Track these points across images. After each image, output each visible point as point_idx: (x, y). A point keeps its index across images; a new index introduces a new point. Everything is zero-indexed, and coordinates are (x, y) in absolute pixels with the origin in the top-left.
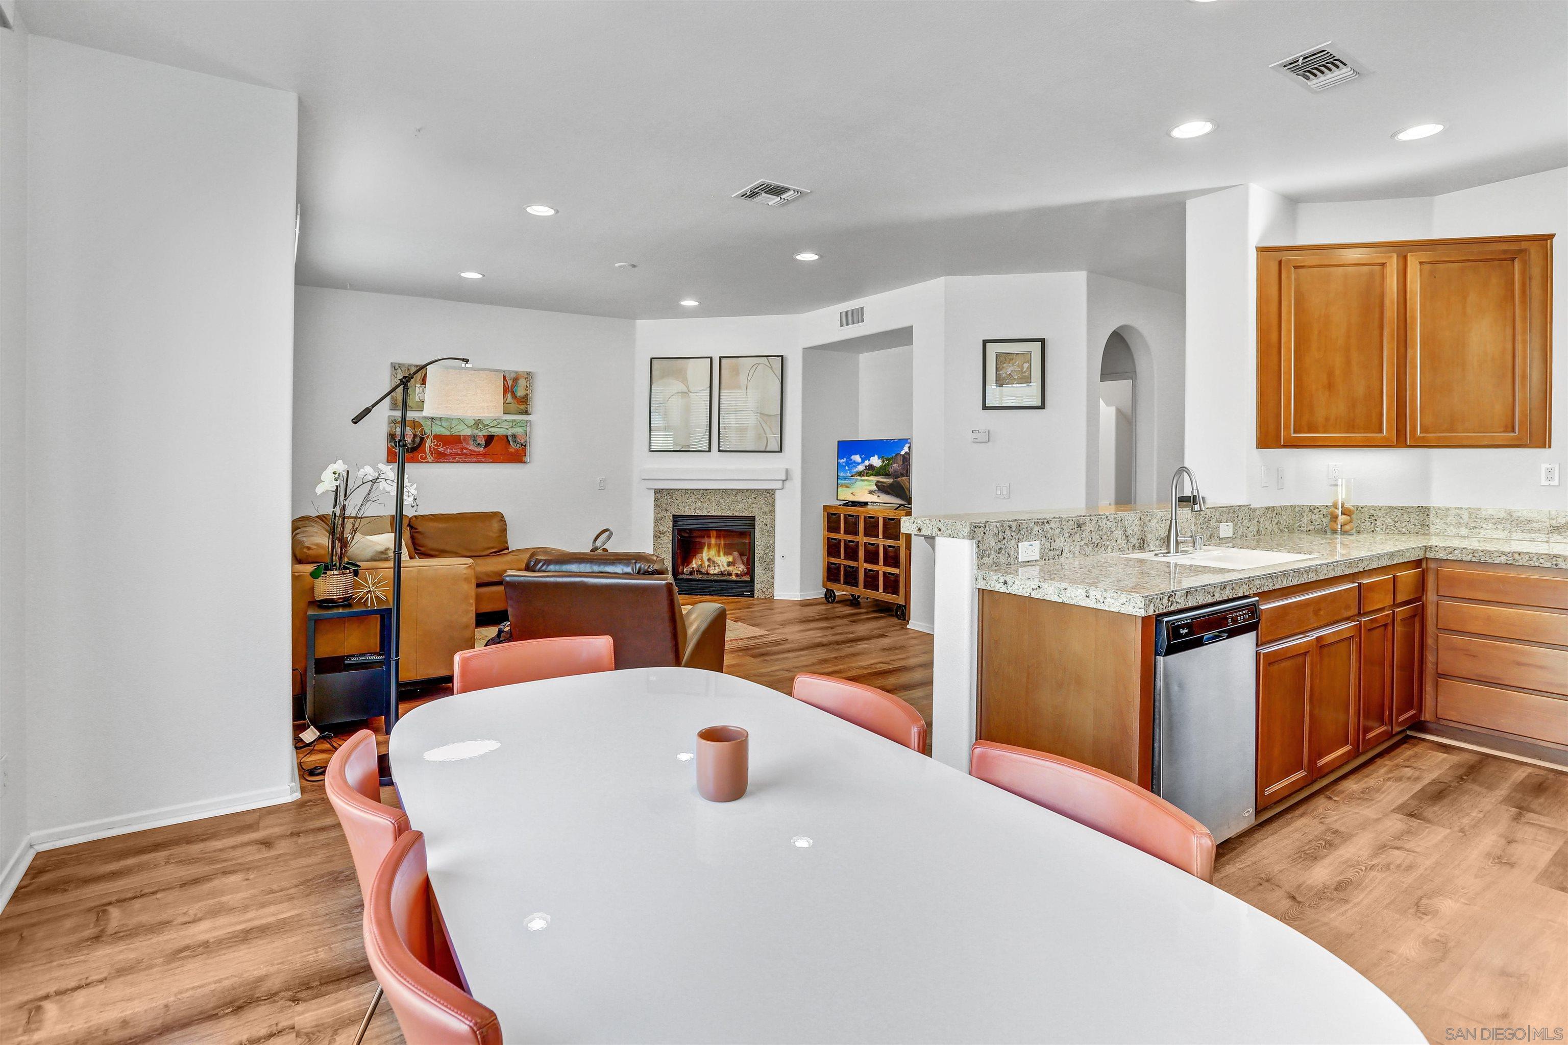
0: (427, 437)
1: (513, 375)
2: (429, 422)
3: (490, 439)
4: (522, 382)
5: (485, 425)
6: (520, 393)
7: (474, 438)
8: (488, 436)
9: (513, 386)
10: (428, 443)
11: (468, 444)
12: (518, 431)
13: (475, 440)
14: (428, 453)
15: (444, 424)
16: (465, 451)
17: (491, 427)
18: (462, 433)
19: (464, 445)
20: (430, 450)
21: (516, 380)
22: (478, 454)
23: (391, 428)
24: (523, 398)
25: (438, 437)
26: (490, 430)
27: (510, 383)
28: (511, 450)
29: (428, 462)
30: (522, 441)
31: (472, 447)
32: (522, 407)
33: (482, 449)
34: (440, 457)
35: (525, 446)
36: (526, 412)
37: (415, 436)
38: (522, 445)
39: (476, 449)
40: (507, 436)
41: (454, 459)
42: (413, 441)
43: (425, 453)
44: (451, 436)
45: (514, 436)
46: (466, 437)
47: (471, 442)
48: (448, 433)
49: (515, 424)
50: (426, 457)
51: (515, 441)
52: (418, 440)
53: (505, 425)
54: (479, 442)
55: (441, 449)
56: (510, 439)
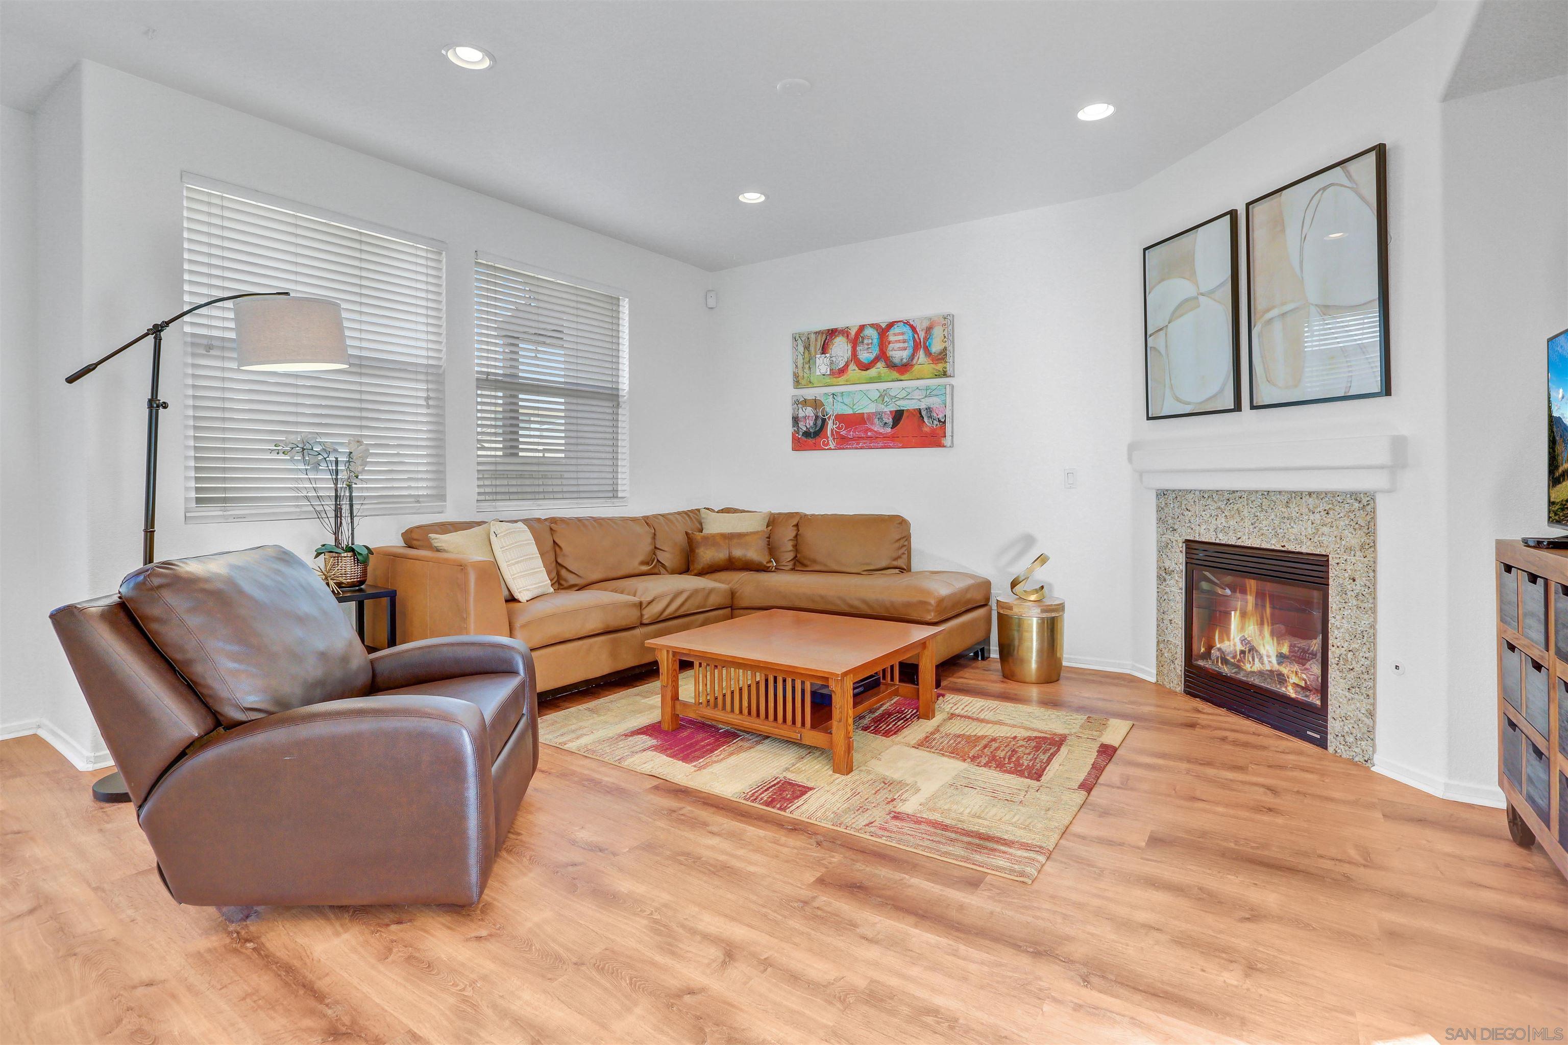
0: (829, 418)
1: (926, 324)
2: (831, 400)
3: (898, 416)
4: (938, 332)
5: (892, 398)
6: (936, 348)
7: (879, 415)
8: (897, 411)
9: (926, 339)
10: (830, 426)
11: (872, 424)
12: (933, 402)
13: (880, 419)
14: (831, 439)
15: (846, 401)
16: (869, 434)
17: (900, 399)
18: (866, 411)
19: (869, 425)
20: (832, 434)
21: (929, 330)
22: (885, 437)
23: (794, 409)
24: (940, 353)
25: (840, 418)
26: (898, 403)
27: (922, 335)
28: (926, 429)
29: (830, 449)
30: (941, 416)
31: (877, 427)
32: (940, 367)
33: (889, 430)
34: (843, 442)
35: (945, 422)
36: (945, 374)
37: (817, 417)
38: (940, 421)
39: (882, 430)
40: (920, 411)
41: (858, 444)
42: (815, 424)
43: (827, 438)
44: (854, 414)
45: (929, 410)
46: (871, 416)
47: (876, 421)
48: (850, 412)
49: (929, 392)
50: (828, 444)
51: (930, 417)
52: (819, 422)
53: (917, 395)
54: (885, 420)
55: (843, 433)
56: (924, 413)
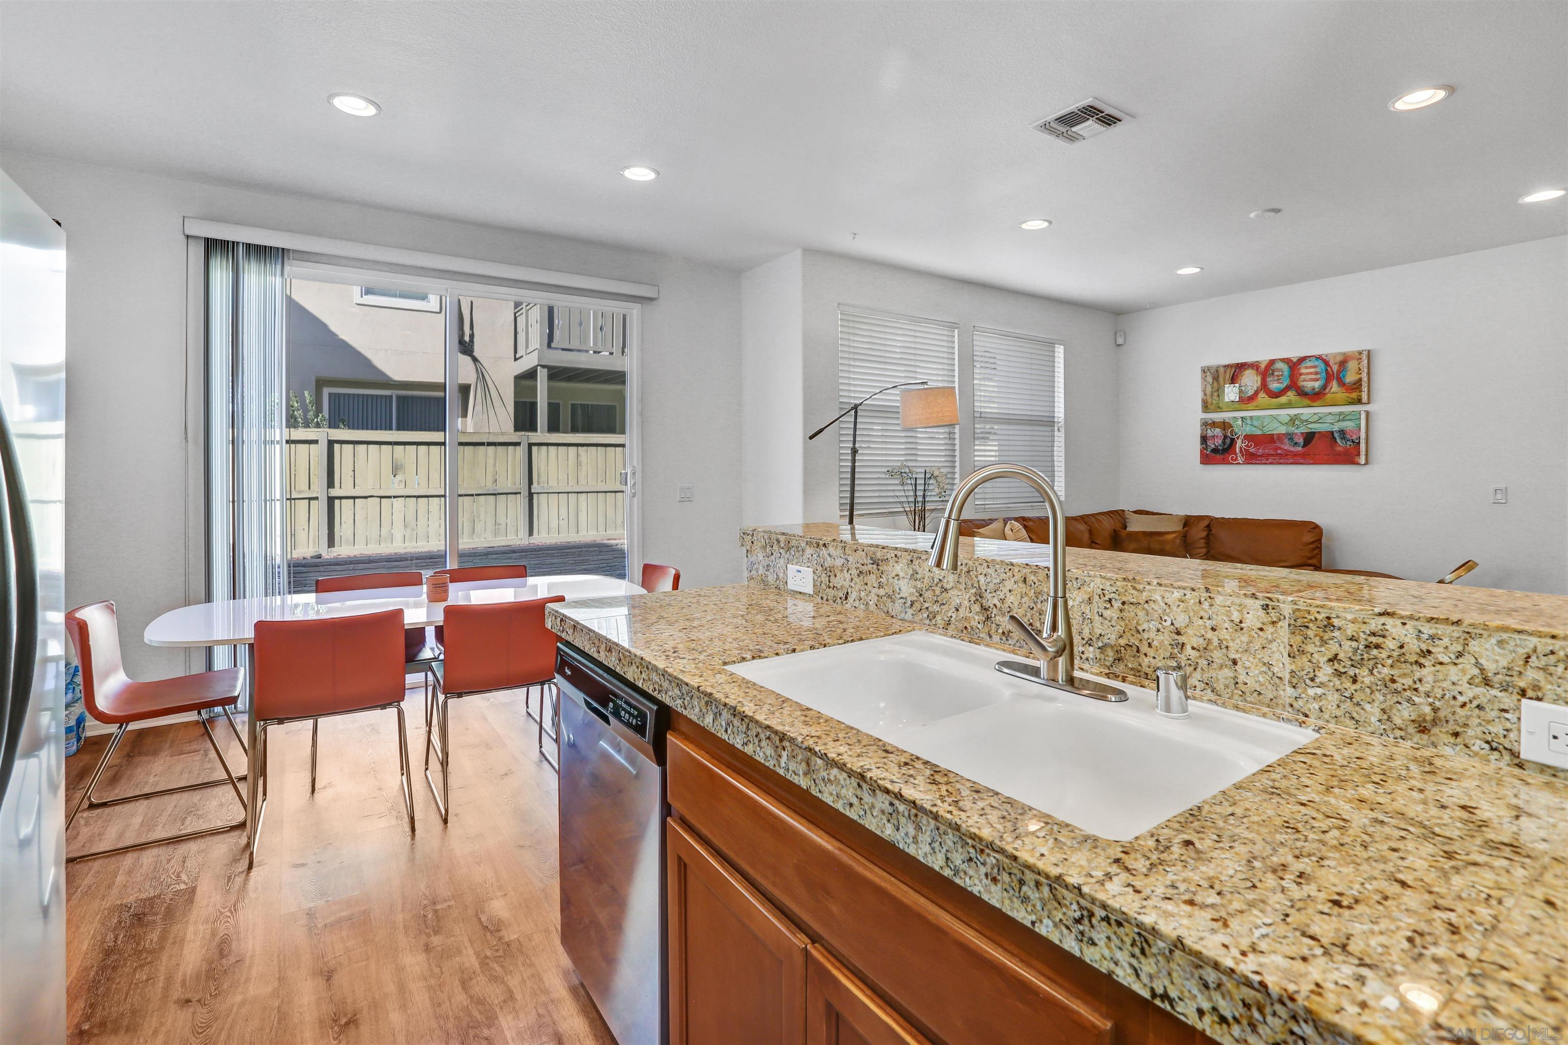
0: (1238, 438)
1: (1339, 359)
2: (1240, 422)
3: (1309, 437)
4: (1352, 365)
5: (1302, 421)
6: (1350, 378)
7: (1290, 436)
8: (1307, 433)
9: (1339, 372)
10: (1239, 444)
11: (1282, 443)
12: (1348, 425)
13: (1291, 439)
14: (1239, 455)
15: (1255, 423)
16: (1279, 452)
17: (1311, 423)
18: (1275, 432)
19: (1278, 444)
20: (1241, 451)
21: (1343, 363)
22: (1295, 455)
23: (1202, 430)
24: (1355, 384)
25: (1248, 437)
26: (1309, 426)
27: (1335, 368)
28: (1338, 449)
29: (1239, 464)
30: (1354, 437)
31: (1287, 446)
32: (1354, 395)
33: (1300, 449)
34: (1251, 458)
35: (1359, 443)
36: (1359, 401)
37: (1225, 437)
38: (1353, 442)
39: (1292, 449)
40: (1332, 433)
41: (1267, 460)
42: (1224, 443)
43: (1236, 454)
44: (1264, 435)
45: (1342, 432)
46: (1280, 437)
47: (1286, 441)
48: (1259, 432)
49: (1342, 417)
50: (1236, 460)
51: (1343, 438)
52: (1228, 441)
53: (1329, 419)
54: (1296, 440)
55: (1252, 450)
56: (1336, 435)
